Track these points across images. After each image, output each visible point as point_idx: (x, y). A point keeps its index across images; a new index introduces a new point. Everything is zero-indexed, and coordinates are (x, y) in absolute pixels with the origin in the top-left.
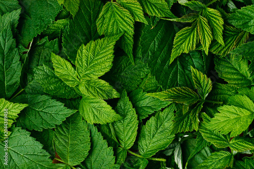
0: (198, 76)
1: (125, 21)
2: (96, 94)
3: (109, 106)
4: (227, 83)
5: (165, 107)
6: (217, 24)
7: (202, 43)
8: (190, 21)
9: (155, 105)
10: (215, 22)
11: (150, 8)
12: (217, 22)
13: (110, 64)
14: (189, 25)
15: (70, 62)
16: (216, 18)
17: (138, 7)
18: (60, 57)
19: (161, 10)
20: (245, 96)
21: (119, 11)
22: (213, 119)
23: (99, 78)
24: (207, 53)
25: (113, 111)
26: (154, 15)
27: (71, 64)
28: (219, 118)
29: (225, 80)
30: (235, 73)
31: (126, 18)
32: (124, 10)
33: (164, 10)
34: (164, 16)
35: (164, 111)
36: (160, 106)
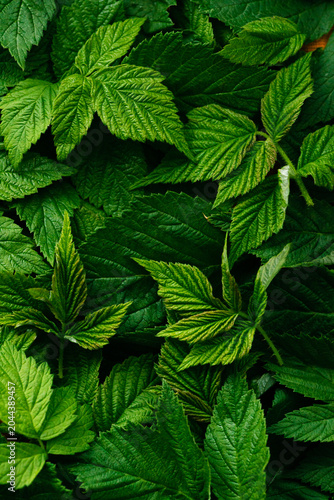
0: (112, 319)
1: (218, 160)
2: (60, 109)
3: (37, 136)
4: (101, 382)
5: (41, 254)
6: (222, 351)
7: (179, 322)
8: (224, 294)
9: (46, 234)
10: (226, 346)
11: (247, 211)
12: (227, 352)
13: (126, 135)
14: (217, 292)
15: (127, 54)
16: (234, 347)
17: (248, 185)
18: (136, 34)
19: (244, 233)
20: (74, 417)
21: (238, 148)
22: (24, 356)
23: (95, 114)
24: (161, 334)
25: (28, 146)
26: (234, 219)
27: (123, 57)
28: (24, 367)
29: (108, 379)
30: (123, 398)
31: (223, 161)
32: (240, 157)
33: (245, 239)
34: (233, 239)
35: (35, 253)
36: (45, 243)
